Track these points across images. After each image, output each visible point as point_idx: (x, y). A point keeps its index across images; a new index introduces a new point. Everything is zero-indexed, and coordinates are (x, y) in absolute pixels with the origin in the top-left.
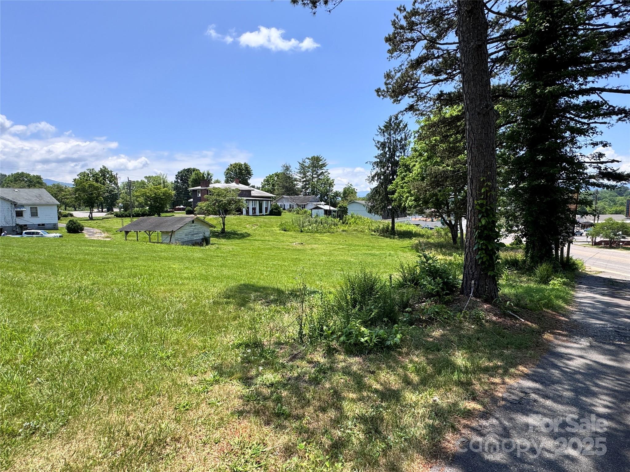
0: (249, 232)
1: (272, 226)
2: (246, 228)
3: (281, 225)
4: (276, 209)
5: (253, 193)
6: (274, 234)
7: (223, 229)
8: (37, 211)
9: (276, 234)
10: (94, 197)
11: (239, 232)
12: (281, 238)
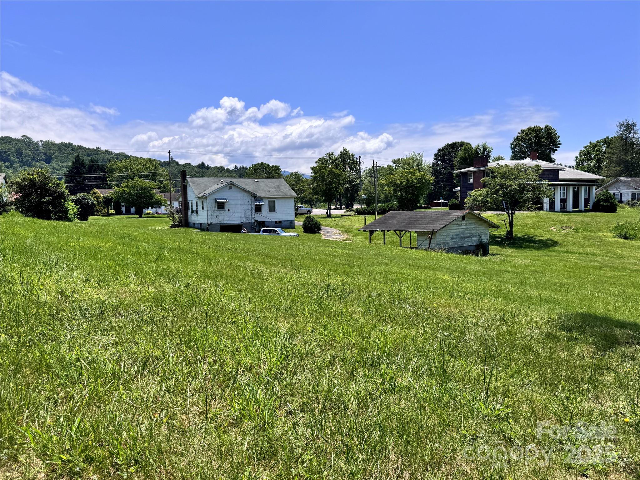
0: (556, 238)
1: (599, 230)
2: (548, 231)
3: (618, 227)
4: (606, 200)
5: (562, 175)
6: (603, 243)
7: (510, 233)
8: (275, 205)
9: (609, 244)
10: (333, 188)
11: (537, 238)
12: (619, 251)
